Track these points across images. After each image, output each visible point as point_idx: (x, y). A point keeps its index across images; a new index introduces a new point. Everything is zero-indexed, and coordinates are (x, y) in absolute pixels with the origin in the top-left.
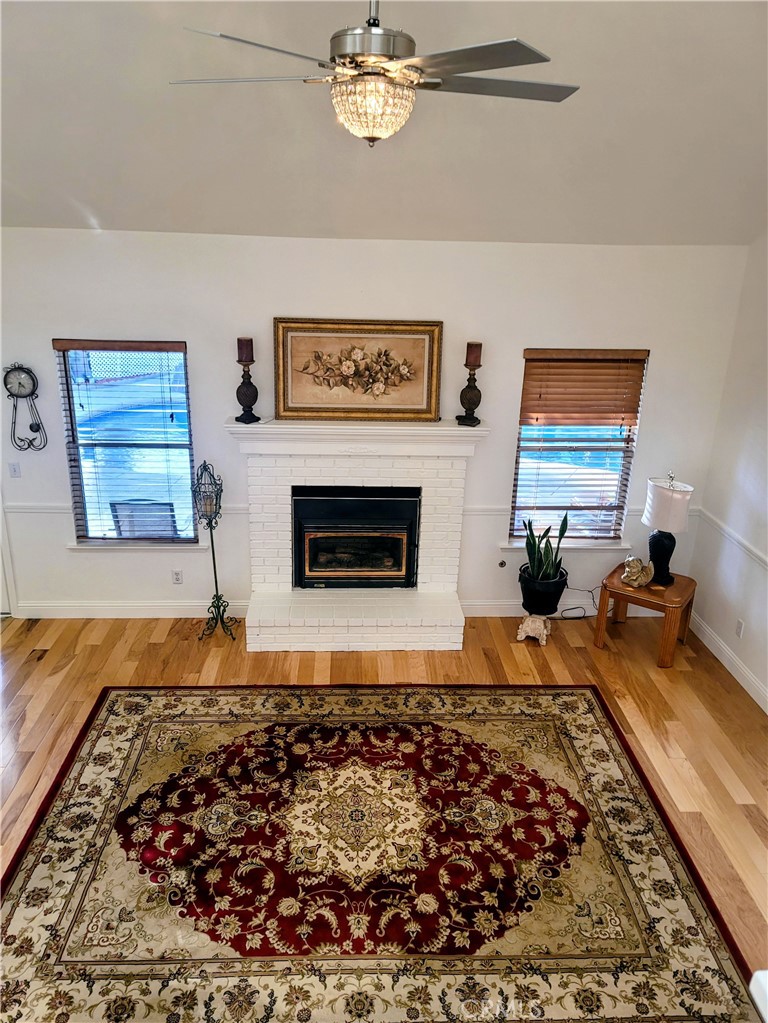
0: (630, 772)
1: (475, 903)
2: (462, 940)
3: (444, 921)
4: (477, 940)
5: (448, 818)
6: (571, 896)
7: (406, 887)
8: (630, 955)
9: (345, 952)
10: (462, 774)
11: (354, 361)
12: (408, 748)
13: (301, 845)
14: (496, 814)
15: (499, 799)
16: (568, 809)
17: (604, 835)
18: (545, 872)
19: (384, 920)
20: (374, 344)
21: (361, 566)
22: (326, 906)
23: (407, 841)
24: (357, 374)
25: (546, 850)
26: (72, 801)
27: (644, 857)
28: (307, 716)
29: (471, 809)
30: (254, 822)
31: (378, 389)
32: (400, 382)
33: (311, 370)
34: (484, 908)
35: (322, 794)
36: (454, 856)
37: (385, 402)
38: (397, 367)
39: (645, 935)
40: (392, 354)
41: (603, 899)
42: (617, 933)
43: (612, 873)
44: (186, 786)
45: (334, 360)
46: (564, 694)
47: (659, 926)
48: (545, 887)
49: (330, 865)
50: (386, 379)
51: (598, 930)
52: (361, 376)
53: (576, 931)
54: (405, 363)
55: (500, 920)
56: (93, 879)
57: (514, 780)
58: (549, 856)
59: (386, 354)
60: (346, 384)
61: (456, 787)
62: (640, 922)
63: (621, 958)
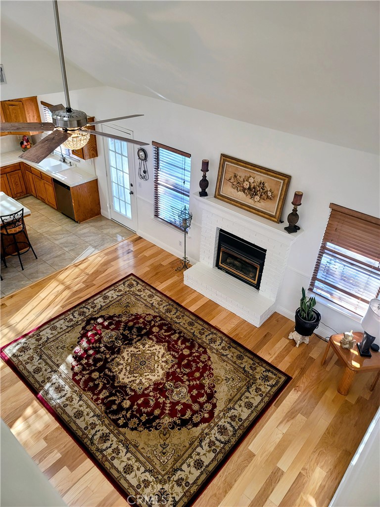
0: (250, 420)
1: (138, 415)
2: (121, 422)
3: (124, 413)
4: (125, 425)
5: (166, 385)
6: (167, 438)
7: (127, 395)
8: (158, 471)
9: (92, 398)
10: (190, 375)
11: (249, 182)
12: (186, 352)
13: (118, 360)
14: (182, 396)
15: (189, 392)
16: (207, 413)
17: (207, 431)
18: (170, 425)
19: (111, 398)
20: (259, 177)
21: (241, 271)
22: (103, 382)
23: (145, 382)
24: (249, 188)
25: (180, 419)
26: (86, 306)
27: (209, 449)
28: (171, 319)
29: (177, 388)
30: (116, 344)
31: (257, 199)
32: (267, 199)
33: (232, 181)
34: (139, 419)
35: (143, 349)
36: (152, 398)
37: (258, 206)
38: (267, 192)
39: (171, 470)
40: (266, 185)
41: (175, 449)
42: (164, 462)
43: (190, 444)
44: (114, 320)
45: (242, 179)
46: (272, 373)
47: (179, 472)
48: (163, 429)
49: (117, 372)
50: (261, 195)
51: (160, 455)
52: (251, 190)
53: (153, 449)
54: (270, 191)
55: (138, 426)
56: (68, 332)
57: (204, 389)
58: (178, 422)
59: (263, 184)
60: (244, 192)
61: (182, 377)
62: (175, 465)
63: (154, 468)
